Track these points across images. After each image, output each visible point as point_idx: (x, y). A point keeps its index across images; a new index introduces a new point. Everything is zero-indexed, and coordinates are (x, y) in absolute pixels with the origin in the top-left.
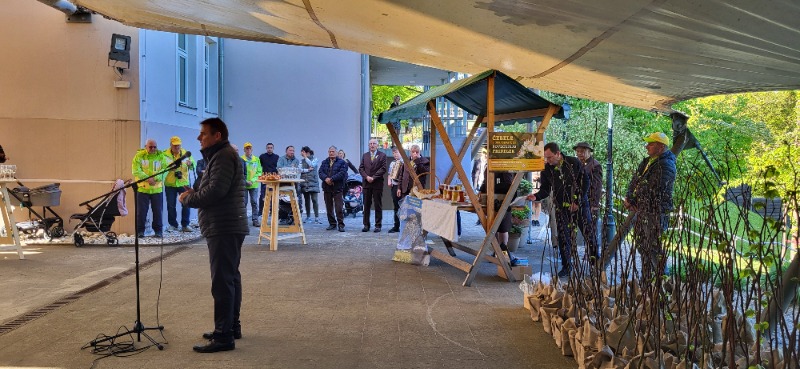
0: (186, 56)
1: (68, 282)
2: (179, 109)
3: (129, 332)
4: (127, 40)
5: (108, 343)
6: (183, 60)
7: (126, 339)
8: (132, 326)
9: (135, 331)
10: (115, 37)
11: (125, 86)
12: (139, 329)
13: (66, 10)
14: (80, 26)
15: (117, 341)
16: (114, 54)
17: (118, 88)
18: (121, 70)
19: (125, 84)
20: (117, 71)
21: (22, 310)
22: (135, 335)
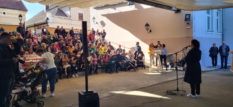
0: (210, 16)
1: (169, 78)
2: (206, 32)
3: (175, 90)
4: (189, 15)
5: (170, 92)
6: (209, 18)
7: (174, 92)
8: (176, 89)
9: (177, 90)
10: (186, 15)
11: (189, 28)
12: (178, 90)
13: (174, 10)
14: (178, 13)
15: (172, 92)
16: (186, 19)
17: (187, 29)
18: (188, 23)
19: (189, 27)
20: (187, 24)
21: (157, 83)
22: (177, 91)
